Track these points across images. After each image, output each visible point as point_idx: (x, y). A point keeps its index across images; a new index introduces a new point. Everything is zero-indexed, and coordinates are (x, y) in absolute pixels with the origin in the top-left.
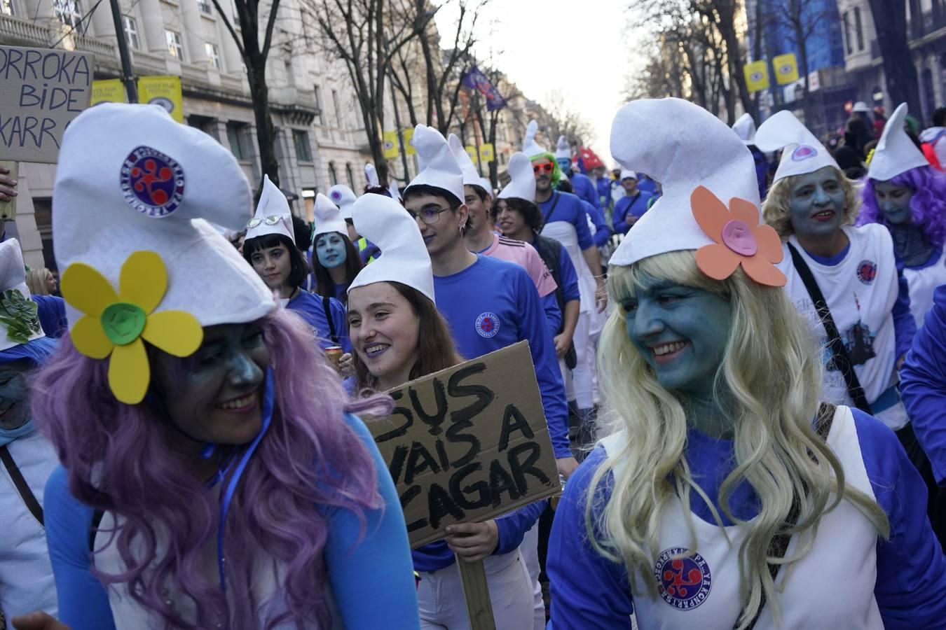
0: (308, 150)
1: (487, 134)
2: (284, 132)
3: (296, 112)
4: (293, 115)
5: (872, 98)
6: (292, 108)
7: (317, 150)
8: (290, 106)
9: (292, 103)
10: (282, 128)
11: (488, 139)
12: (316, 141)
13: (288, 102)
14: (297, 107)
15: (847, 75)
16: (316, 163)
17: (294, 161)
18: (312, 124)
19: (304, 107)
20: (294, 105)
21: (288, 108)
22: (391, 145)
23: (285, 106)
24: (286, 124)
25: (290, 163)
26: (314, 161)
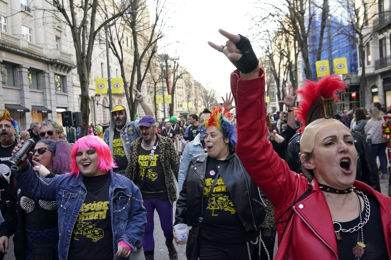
0: (65, 86)
1: (170, 90)
2: (48, 74)
3: (58, 64)
4: (56, 65)
5: (371, 91)
6: (55, 61)
7: (72, 87)
8: (54, 60)
9: (56, 58)
10: (47, 71)
11: (170, 92)
12: (72, 82)
13: (53, 58)
14: (58, 61)
15: (357, 77)
16: (70, 94)
17: (53, 92)
18: (70, 73)
19: (64, 62)
20: (56, 60)
21: (52, 61)
22: (103, 86)
23: (50, 59)
24: (51, 70)
25: (50, 92)
26: (68, 92)
